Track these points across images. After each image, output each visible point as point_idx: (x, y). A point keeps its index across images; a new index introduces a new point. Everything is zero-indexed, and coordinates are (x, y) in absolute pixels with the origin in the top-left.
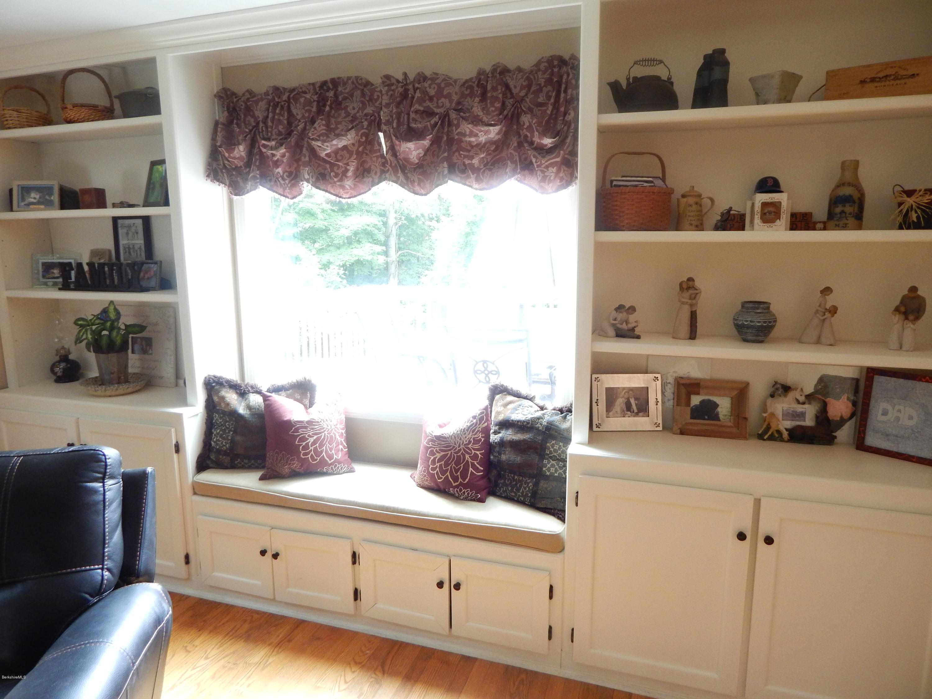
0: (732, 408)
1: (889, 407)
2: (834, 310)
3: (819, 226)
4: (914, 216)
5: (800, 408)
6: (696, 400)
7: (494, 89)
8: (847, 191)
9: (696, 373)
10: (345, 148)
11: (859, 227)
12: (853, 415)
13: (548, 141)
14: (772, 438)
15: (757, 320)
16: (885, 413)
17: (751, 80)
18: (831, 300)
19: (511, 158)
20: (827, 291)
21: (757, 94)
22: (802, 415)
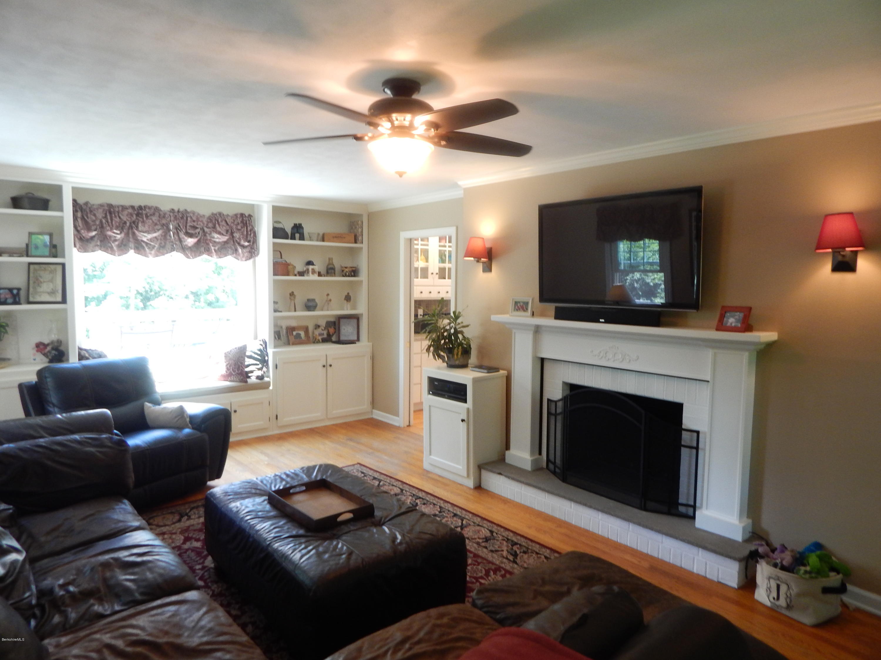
0: (305, 334)
1: (345, 328)
2: (330, 300)
3: (323, 275)
4: (347, 274)
5: (322, 332)
6: (294, 333)
7: (222, 221)
8: (332, 266)
9: (294, 324)
10: (156, 237)
11: (335, 276)
12: (335, 332)
13: (246, 244)
14: (317, 342)
15: (310, 304)
16: (344, 329)
17: (308, 233)
18: (329, 297)
19: (231, 248)
20: (328, 295)
21: (310, 237)
22: (323, 334)
